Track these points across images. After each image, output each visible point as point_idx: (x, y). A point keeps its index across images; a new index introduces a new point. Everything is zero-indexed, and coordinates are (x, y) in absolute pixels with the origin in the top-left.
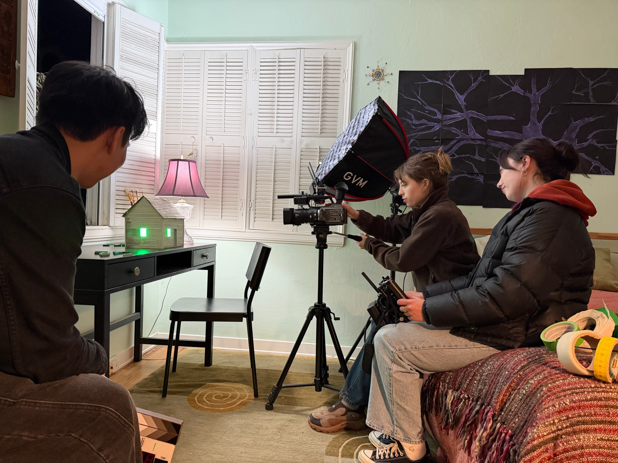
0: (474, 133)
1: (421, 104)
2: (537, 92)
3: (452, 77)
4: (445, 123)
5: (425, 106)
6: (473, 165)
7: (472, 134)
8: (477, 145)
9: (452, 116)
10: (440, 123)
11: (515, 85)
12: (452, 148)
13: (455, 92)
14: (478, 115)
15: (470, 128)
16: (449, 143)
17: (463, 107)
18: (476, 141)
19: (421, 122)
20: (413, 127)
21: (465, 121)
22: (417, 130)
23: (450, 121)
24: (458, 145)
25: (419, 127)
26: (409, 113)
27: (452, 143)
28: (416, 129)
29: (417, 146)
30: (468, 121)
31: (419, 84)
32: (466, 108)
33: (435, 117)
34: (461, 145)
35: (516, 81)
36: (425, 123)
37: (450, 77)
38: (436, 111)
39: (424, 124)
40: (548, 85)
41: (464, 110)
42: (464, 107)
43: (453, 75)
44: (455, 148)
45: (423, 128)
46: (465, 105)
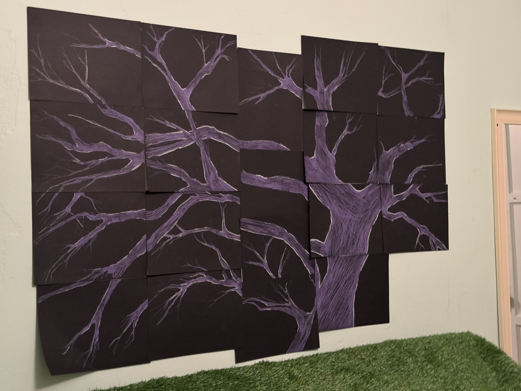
0: (216, 177)
1: (91, 101)
2: (325, 87)
3: (161, 40)
4: (152, 153)
5: (104, 107)
6: (217, 250)
7: (211, 180)
8: (223, 204)
9: (167, 136)
10: (142, 153)
11: (285, 75)
12: (172, 214)
13: (170, 79)
14: (220, 136)
15: (208, 165)
16: (166, 201)
17: (189, 116)
18: (220, 196)
19: (96, 148)
20: (77, 161)
21: (194, 149)
22: (88, 168)
23: (162, 148)
24: (185, 207)
25: (93, 162)
26: (62, 124)
27: (172, 200)
28: (85, 166)
29: (91, 211)
30: (202, 149)
31: (83, 49)
32: (194, 119)
33: (129, 138)
34: (190, 204)
35: (288, 68)
36: (106, 150)
37: (155, 39)
38: (129, 120)
39: (103, 154)
40: (341, 74)
41: (192, 124)
42: (191, 117)
43: (162, 35)
44: (178, 214)
45: (103, 164)
46: (193, 112)
